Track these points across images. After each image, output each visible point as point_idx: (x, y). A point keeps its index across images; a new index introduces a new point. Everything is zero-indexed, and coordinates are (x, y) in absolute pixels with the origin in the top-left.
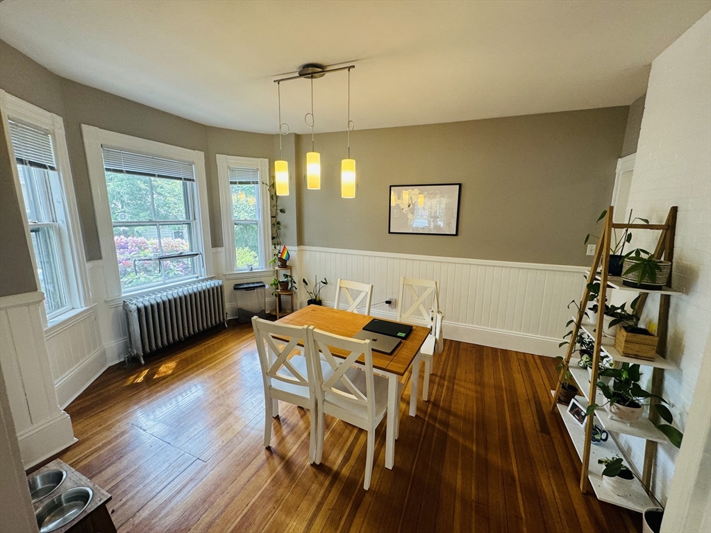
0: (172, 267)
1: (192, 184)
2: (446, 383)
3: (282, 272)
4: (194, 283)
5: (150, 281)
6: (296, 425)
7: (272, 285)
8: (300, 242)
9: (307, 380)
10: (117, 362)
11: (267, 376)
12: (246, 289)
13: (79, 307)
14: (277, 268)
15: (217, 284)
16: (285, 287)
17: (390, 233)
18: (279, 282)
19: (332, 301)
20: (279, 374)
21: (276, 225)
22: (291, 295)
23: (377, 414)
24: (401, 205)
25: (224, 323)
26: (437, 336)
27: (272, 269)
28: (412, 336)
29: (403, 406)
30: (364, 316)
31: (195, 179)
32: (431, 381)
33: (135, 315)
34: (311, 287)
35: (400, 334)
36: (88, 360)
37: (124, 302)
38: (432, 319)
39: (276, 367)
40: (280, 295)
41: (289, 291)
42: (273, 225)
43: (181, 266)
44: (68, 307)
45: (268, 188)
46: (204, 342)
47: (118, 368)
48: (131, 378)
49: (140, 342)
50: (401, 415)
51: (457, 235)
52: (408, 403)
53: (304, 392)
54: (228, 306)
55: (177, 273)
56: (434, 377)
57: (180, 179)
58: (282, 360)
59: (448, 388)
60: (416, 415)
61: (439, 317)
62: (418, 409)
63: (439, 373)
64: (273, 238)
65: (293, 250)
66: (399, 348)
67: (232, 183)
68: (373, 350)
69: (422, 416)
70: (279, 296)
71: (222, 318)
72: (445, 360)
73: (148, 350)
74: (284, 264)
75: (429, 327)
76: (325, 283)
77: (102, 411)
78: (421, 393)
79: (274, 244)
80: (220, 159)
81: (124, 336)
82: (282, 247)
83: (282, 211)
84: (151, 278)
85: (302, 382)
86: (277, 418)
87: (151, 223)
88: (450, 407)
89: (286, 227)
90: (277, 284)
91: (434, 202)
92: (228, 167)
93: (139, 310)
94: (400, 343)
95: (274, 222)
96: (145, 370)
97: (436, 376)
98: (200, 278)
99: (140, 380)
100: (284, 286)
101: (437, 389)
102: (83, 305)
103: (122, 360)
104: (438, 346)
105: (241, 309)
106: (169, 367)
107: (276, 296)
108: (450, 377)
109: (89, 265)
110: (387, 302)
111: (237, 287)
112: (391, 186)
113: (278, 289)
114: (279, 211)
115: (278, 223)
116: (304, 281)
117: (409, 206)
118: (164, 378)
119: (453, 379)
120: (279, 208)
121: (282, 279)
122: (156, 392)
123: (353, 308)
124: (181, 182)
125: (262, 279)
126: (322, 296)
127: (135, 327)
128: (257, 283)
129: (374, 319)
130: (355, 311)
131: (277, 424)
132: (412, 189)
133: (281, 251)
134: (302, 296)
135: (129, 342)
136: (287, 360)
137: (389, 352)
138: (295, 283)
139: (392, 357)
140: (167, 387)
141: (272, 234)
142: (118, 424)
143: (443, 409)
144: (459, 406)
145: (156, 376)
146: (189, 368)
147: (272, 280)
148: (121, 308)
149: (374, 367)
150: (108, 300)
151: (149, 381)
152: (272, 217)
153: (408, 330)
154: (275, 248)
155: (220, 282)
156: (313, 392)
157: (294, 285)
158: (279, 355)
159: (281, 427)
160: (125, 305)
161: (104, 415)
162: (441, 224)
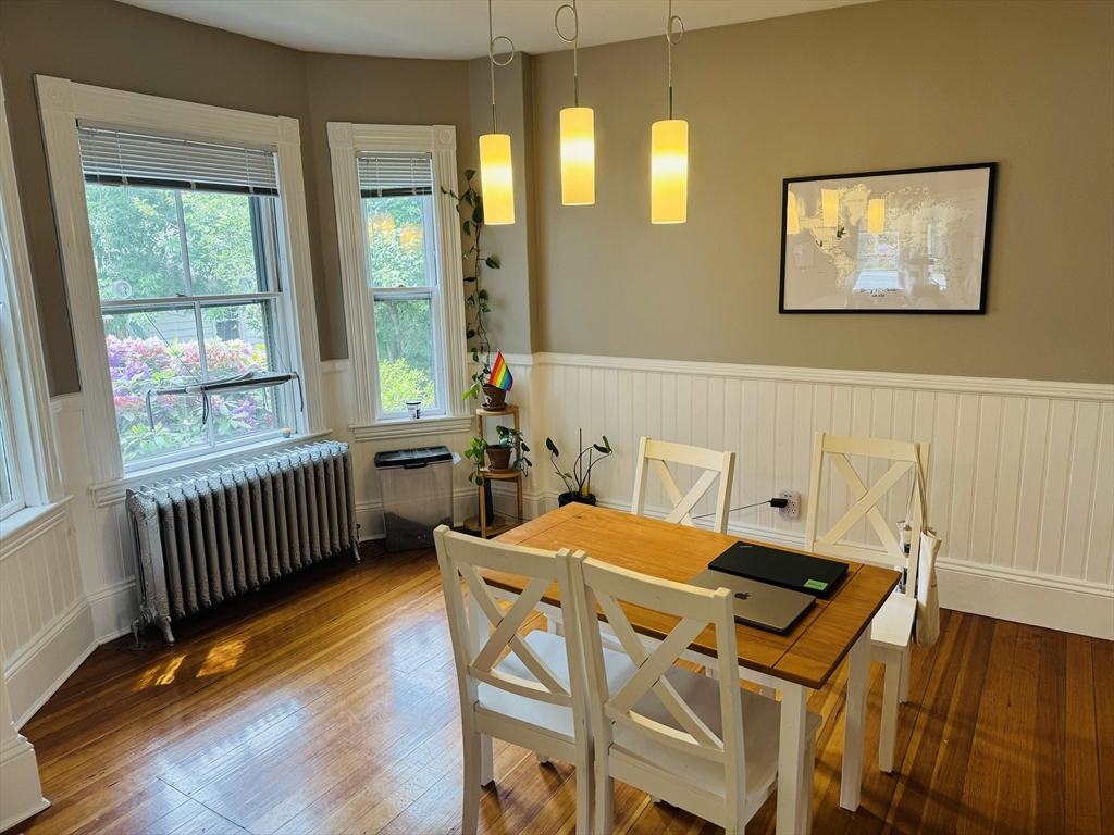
0: (224, 410)
1: (273, 203)
2: (948, 729)
3: (494, 421)
4: (281, 448)
5: (176, 447)
6: (538, 809)
7: (468, 454)
8: (539, 343)
9: (568, 690)
10: (115, 635)
11: (467, 677)
12: (406, 464)
13: (40, 504)
14: (480, 411)
15: (335, 452)
16: (503, 459)
17: (782, 311)
18: (487, 447)
19: (625, 496)
20: (498, 672)
21: (477, 300)
22: (516, 480)
23: (750, 785)
24: (816, 233)
25: (351, 549)
26: (923, 597)
27: (467, 414)
28: (846, 590)
29: (823, 782)
30: (712, 536)
31: (278, 188)
32: (904, 723)
33: (153, 523)
34: (567, 461)
35: (810, 584)
36: (59, 627)
37: (129, 493)
38: (907, 550)
39: (491, 654)
40: (488, 480)
41: (512, 471)
42: (469, 300)
43: (246, 409)
44: (16, 502)
45: (456, 202)
46: (306, 596)
47: (119, 650)
48: (148, 673)
49: (164, 589)
50: (816, 803)
51: (983, 310)
52: (837, 776)
53: (558, 720)
54: (360, 507)
55: (235, 424)
56: (912, 710)
57: (245, 190)
58: (506, 637)
59: (953, 743)
60: (860, 808)
61: (927, 543)
62: (865, 792)
63: (928, 702)
64: (470, 334)
65: (520, 364)
66: (810, 620)
67: (366, 194)
68: (738, 621)
69: (875, 810)
70: (485, 482)
71: (346, 538)
72: (948, 665)
73: (181, 610)
74: (498, 400)
75: (898, 569)
76: (605, 450)
77: (94, 743)
78: (873, 750)
79: (474, 350)
80: (338, 132)
81: (128, 575)
82: (493, 358)
83: (493, 263)
84: (178, 437)
85: (555, 695)
86: (491, 787)
87: (183, 302)
88: (960, 794)
89: (501, 304)
90: (482, 451)
91: (915, 219)
92: (358, 155)
93: (161, 512)
94: (812, 607)
95: (472, 292)
96: (176, 656)
97: (919, 707)
98: (295, 437)
99: (167, 678)
100: (500, 455)
101: (922, 745)
102: (46, 500)
103: (126, 631)
104: (924, 626)
105: (391, 514)
106: (227, 653)
107: (479, 482)
108: (959, 714)
109: (55, 405)
110: (776, 503)
111: (383, 461)
112: (786, 182)
113: (482, 464)
114: (483, 263)
115: (483, 295)
116: (550, 444)
117: (839, 234)
118: (221, 676)
119: (968, 721)
120: (485, 255)
121: (494, 439)
122: (207, 709)
123: (680, 513)
124: (245, 198)
125: (444, 440)
126: (596, 485)
127: (154, 553)
128: (431, 449)
129: (739, 543)
130: (688, 522)
131: (490, 802)
132: (850, 187)
133: (491, 368)
134: (544, 482)
135: (139, 592)
136: (519, 636)
137: (782, 626)
138: (526, 449)
139: (788, 641)
140: (227, 699)
141: (468, 324)
142: (130, 776)
143: (938, 797)
144: (985, 791)
145: (201, 673)
146: (274, 656)
147: (469, 441)
148: (122, 508)
149: (742, 663)
150: (95, 488)
151: (188, 683)
152: (468, 279)
153: (836, 574)
154: (476, 359)
155: (343, 446)
156: (583, 720)
157: (526, 454)
158: (499, 622)
159: (501, 812)
160: (131, 500)
161: (96, 752)
162: (939, 279)
